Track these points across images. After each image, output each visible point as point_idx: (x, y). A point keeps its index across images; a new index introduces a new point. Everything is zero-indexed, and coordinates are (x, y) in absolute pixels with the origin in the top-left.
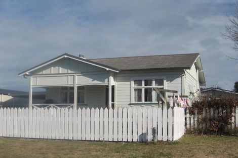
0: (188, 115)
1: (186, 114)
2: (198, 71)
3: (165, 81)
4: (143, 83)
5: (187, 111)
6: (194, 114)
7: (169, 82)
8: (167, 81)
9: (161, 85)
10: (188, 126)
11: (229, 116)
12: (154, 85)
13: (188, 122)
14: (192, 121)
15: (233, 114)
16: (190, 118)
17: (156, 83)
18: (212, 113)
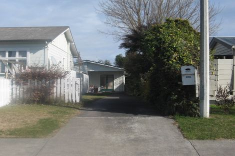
0: (14, 86)
1: (12, 85)
2: (69, 43)
3: (28, 53)
4: (7, 54)
5: (14, 82)
6: (20, 85)
7: (32, 54)
8: (30, 53)
9: (24, 57)
10: (14, 96)
11: (51, 87)
12: (18, 57)
13: (14, 92)
14: (18, 92)
15: (55, 85)
16: (16, 88)
17: (19, 55)
18: (36, 84)
